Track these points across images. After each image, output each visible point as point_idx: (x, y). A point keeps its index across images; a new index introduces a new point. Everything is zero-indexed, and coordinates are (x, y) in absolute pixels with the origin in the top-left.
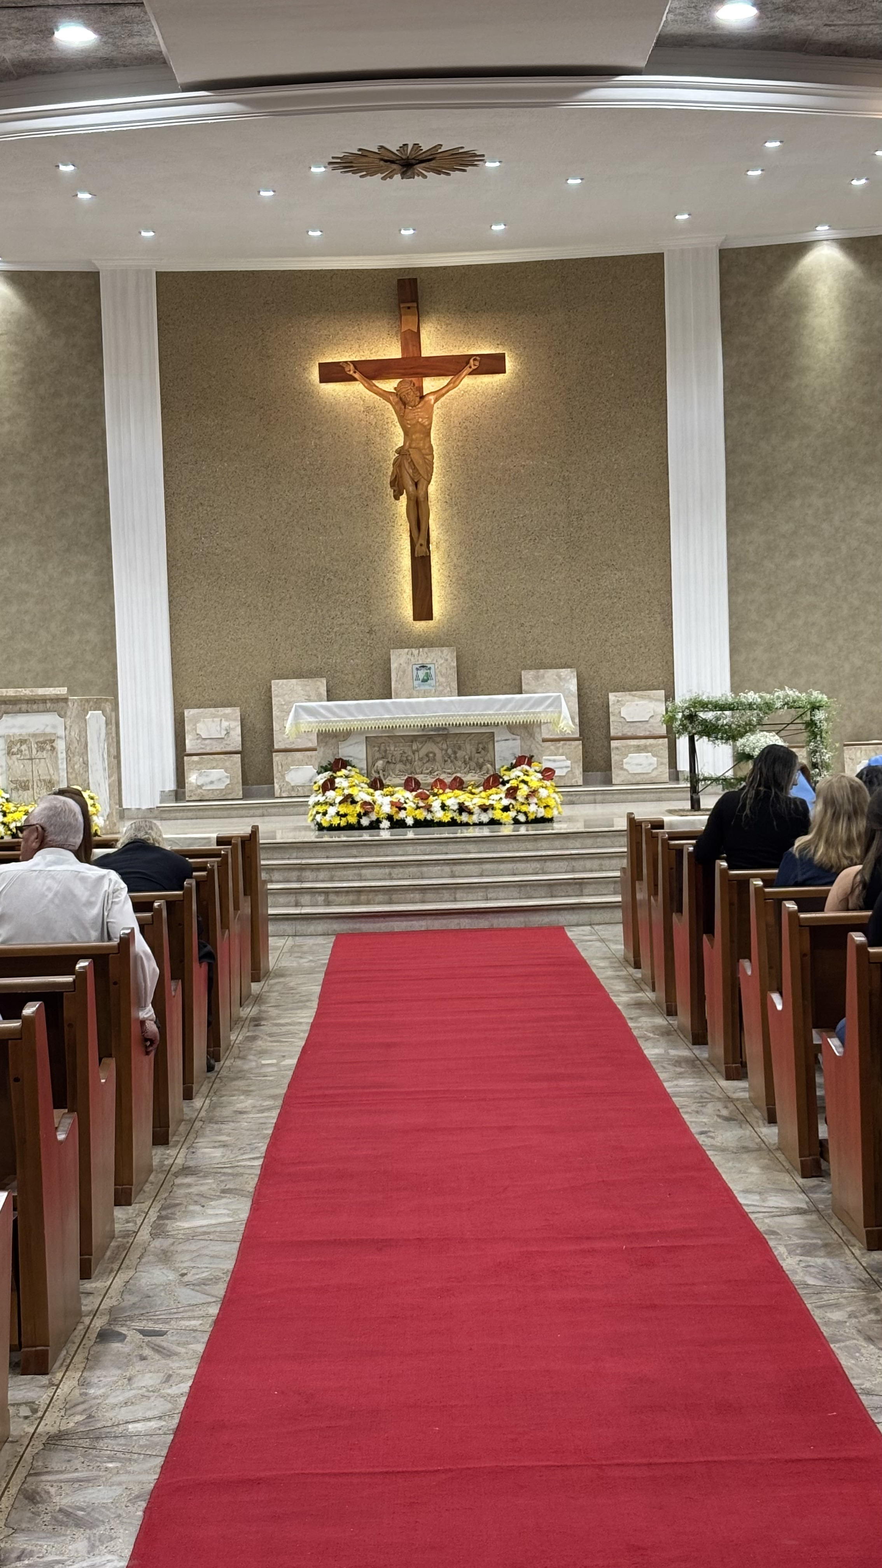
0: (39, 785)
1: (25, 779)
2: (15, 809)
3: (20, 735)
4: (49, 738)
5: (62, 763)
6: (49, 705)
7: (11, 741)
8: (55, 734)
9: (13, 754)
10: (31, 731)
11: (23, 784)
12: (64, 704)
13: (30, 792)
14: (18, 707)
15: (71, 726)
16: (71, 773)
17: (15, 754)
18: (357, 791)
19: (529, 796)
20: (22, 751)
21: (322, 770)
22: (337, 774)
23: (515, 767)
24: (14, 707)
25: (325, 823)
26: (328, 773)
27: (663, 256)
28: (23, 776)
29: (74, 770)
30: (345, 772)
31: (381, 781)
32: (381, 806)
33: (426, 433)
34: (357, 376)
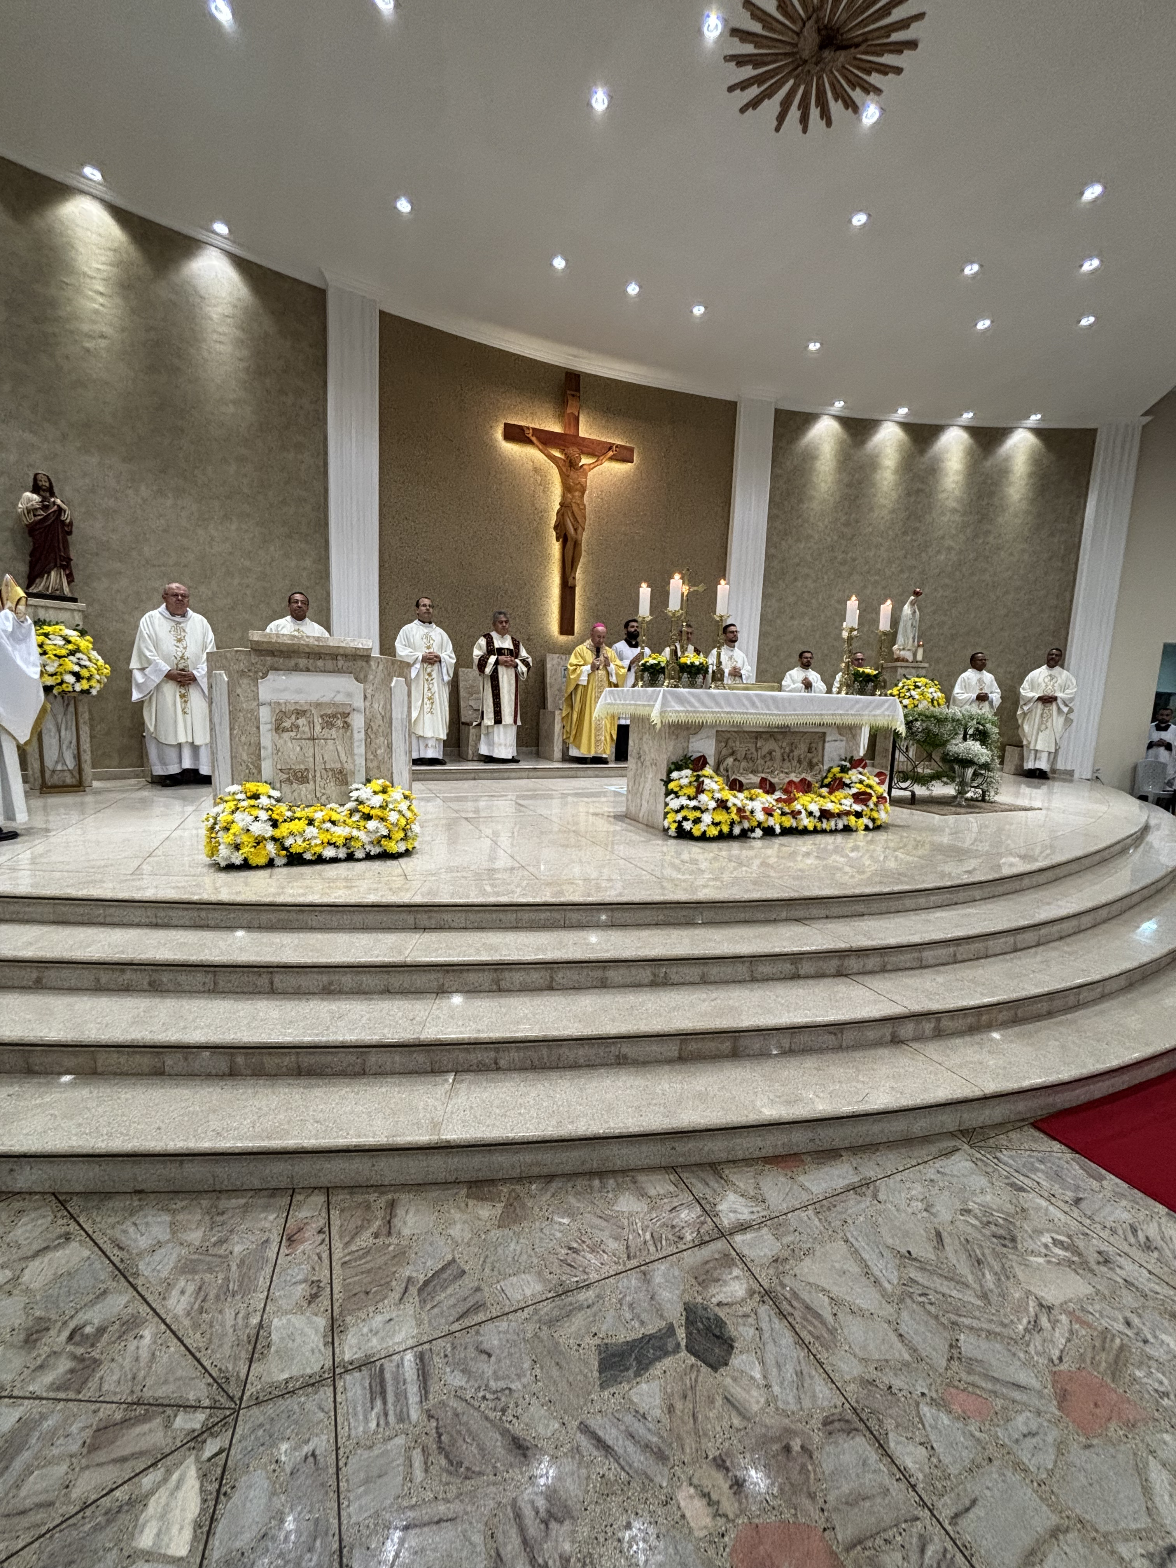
0: (325, 777)
1: (302, 767)
2: (289, 814)
3: (296, 703)
4: (341, 710)
5: (359, 747)
6: (341, 663)
7: (281, 711)
8: (350, 705)
9: (285, 730)
10: (314, 697)
11: (299, 774)
12: (364, 664)
13: (311, 786)
14: (292, 662)
15: (373, 696)
16: (372, 761)
17: (288, 731)
18: (726, 794)
19: (878, 802)
20: (298, 727)
21: (673, 767)
22: (700, 773)
23: (850, 769)
24: (287, 661)
25: (696, 832)
26: (687, 772)
27: (736, 403)
28: (299, 763)
29: (376, 756)
30: (708, 771)
31: (740, 782)
32: (752, 812)
33: (583, 493)
34: (534, 439)
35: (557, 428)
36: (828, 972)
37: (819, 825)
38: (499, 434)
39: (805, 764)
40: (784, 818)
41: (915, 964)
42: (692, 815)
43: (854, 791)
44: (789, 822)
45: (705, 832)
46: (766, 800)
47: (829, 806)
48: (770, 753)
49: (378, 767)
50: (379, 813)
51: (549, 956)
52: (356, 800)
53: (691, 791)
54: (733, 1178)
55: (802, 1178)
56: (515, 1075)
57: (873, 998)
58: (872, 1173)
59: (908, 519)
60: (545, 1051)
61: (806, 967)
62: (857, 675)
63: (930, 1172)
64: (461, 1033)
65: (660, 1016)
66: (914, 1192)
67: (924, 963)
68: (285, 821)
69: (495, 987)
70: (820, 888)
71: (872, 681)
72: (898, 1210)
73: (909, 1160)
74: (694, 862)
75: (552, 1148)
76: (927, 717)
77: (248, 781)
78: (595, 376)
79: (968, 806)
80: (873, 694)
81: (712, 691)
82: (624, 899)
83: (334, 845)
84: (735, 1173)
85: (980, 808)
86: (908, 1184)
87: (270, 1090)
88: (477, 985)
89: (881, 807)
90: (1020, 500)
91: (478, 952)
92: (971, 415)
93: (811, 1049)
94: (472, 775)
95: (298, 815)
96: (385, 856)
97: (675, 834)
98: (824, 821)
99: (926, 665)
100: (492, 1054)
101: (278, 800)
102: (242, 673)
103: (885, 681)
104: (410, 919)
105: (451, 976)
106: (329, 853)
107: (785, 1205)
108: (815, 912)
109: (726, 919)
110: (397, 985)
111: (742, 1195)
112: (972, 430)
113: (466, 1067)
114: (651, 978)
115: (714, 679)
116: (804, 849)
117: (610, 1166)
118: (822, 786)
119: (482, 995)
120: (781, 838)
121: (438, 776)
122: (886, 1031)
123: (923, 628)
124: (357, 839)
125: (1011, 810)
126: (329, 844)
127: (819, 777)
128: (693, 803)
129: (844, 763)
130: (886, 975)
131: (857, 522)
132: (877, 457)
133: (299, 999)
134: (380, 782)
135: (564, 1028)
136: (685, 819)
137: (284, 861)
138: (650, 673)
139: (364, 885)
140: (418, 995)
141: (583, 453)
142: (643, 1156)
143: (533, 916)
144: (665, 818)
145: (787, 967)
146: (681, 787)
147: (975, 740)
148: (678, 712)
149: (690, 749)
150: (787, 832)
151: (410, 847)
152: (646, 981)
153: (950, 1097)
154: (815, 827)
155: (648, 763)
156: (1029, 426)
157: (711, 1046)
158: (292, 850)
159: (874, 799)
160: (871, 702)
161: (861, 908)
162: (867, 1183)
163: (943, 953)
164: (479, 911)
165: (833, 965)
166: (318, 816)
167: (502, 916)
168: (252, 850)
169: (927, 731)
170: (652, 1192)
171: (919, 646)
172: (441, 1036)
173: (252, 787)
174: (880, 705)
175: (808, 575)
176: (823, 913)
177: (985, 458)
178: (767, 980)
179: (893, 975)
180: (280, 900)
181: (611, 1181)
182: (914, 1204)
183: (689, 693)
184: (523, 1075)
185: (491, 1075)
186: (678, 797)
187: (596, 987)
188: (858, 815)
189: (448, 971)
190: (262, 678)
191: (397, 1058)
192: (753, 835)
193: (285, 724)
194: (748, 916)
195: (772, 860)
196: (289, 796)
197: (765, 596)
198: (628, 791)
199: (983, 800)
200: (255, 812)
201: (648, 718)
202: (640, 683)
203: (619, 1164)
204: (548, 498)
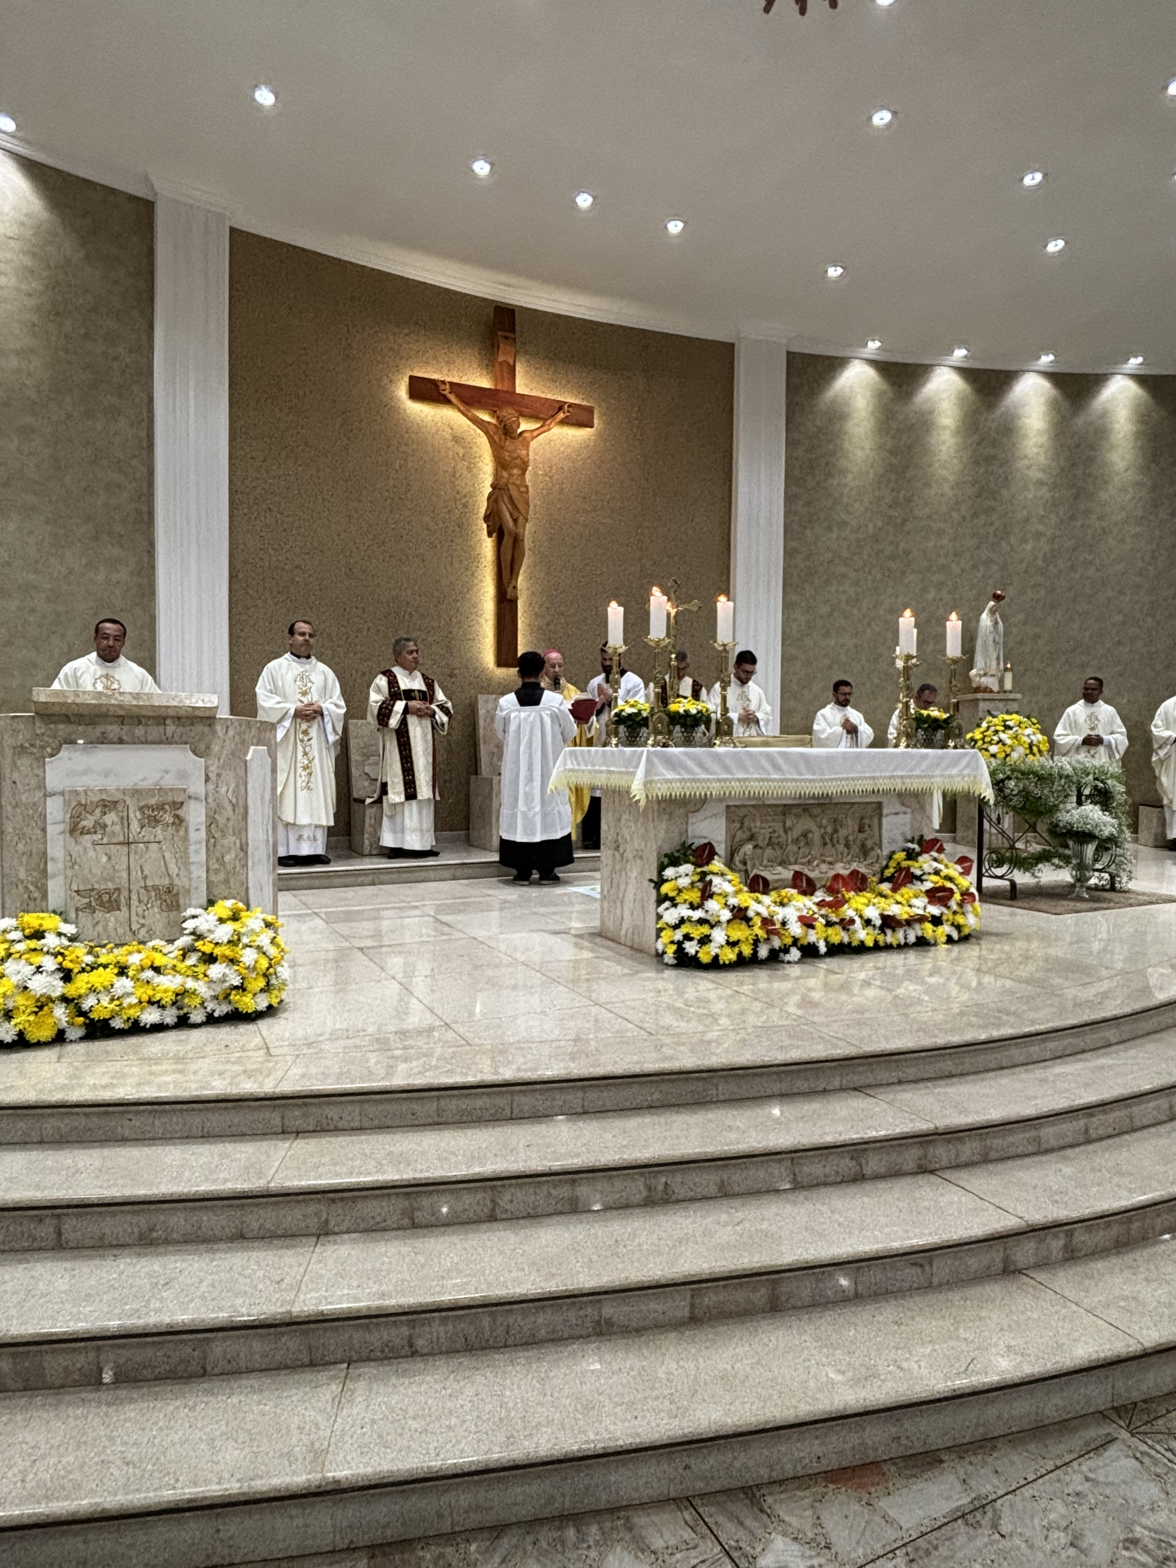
0: (145, 899)
1: (110, 886)
2: (89, 959)
3: (102, 791)
4: (170, 799)
5: (197, 852)
6: (171, 729)
7: (80, 804)
8: (185, 790)
9: (84, 832)
10: (128, 782)
11: (106, 898)
12: (206, 729)
13: (123, 914)
14: (99, 729)
15: (219, 775)
16: (216, 871)
17: (89, 832)
18: (746, 899)
19: (963, 901)
20: (105, 826)
21: (666, 861)
22: (705, 869)
23: (920, 854)
24: (90, 728)
25: (705, 958)
26: (687, 868)
27: (732, 345)
28: (106, 880)
29: (223, 864)
30: (717, 865)
31: (764, 879)
32: (784, 924)
33: (524, 471)
34: (452, 397)
35: (484, 382)
36: (905, 1168)
37: (881, 938)
38: (402, 391)
39: (855, 849)
40: (830, 931)
41: (1031, 1149)
42: (697, 932)
43: (928, 885)
44: (838, 936)
45: (716, 957)
46: (804, 904)
47: (894, 910)
48: (805, 835)
49: (227, 881)
50: (228, 953)
51: (488, 1168)
52: (193, 933)
53: (694, 896)
54: (781, 1511)
55: (884, 1504)
56: (440, 1362)
57: (973, 1205)
58: (989, 1487)
59: (978, 497)
60: (486, 1322)
61: (874, 1163)
62: (920, 720)
63: (1074, 1480)
64: (357, 1300)
65: (660, 1254)
66: (1053, 1516)
67: (1044, 1146)
68: (83, 970)
69: (406, 1221)
70: (886, 1038)
71: (942, 728)
72: (1031, 1547)
73: (1042, 1462)
74: (703, 1001)
75: (499, 1480)
76: (1023, 773)
77: (28, 912)
78: (536, 311)
79: (1093, 900)
80: (945, 746)
81: (717, 749)
82: (600, 1071)
83: (158, 1004)
84: (782, 1501)
85: (1110, 901)
86: (1043, 1503)
87: (52, 1414)
88: (378, 1219)
89: (969, 908)
90: (1126, 470)
91: (380, 1169)
92: (1051, 357)
93: (887, 1292)
94: (369, 879)
95: (103, 960)
96: (237, 1017)
97: (673, 961)
98: (889, 932)
99: (1019, 696)
100: (405, 1331)
101: (73, 939)
102: (21, 750)
103: (960, 728)
104: (276, 1119)
105: (338, 1208)
106: (151, 1017)
107: (861, 1551)
108: (883, 1074)
109: (754, 1093)
110: (255, 1225)
111: (795, 1539)
112: (1054, 377)
113: (365, 1353)
114: (645, 1193)
115: (719, 733)
116: (862, 975)
117: (589, 1503)
118: (882, 880)
119: (387, 1235)
120: (828, 960)
121: (317, 882)
122: (995, 1256)
123: (1011, 644)
124: (194, 992)
125: (1152, 903)
126: (151, 1002)
127: (877, 867)
128: (697, 914)
129: (910, 845)
130: (991, 1167)
131: (909, 500)
132: (931, 412)
133: (103, 1257)
134: (230, 903)
135: (517, 1281)
136: (687, 937)
137: (81, 1032)
138: (628, 727)
139: (204, 1065)
140: (288, 1242)
141: (522, 415)
142: (642, 1482)
143: (464, 1104)
144: (658, 937)
145: (846, 1164)
146: (680, 891)
147: (1095, 803)
148: (670, 781)
149: (690, 834)
150: (836, 950)
151: (275, 1002)
152: (638, 1198)
153: (1094, 1356)
154: (876, 942)
155: (630, 856)
156: (1129, 372)
157: (738, 1296)
158: (94, 1016)
159: (957, 896)
160: (942, 758)
161: (948, 1065)
162: (982, 1505)
163: (1070, 1128)
164: (381, 1102)
165: (911, 1157)
166: (135, 960)
167: (415, 1106)
168: (32, 1018)
169: (1025, 794)
170: (658, 1543)
171: (1006, 669)
172: (325, 1307)
173: (33, 920)
174: (956, 761)
175: (844, 576)
176: (895, 1075)
177: (1075, 414)
178: (817, 1185)
179: (1000, 1166)
180: (75, 1096)
181: (594, 1529)
182: (1055, 1534)
183: (686, 754)
184: (454, 1362)
185: (405, 1365)
186: (675, 905)
187: (561, 1213)
188: (937, 921)
189: (333, 1201)
190: (52, 756)
191: (257, 1345)
192: (787, 958)
193: (84, 823)
194: (784, 1087)
195: (817, 996)
196: (90, 932)
197: (788, 606)
198: (604, 898)
199: (1113, 889)
200: (38, 959)
201: (628, 792)
202: (614, 741)
203: (603, 1499)
204: (474, 477)
